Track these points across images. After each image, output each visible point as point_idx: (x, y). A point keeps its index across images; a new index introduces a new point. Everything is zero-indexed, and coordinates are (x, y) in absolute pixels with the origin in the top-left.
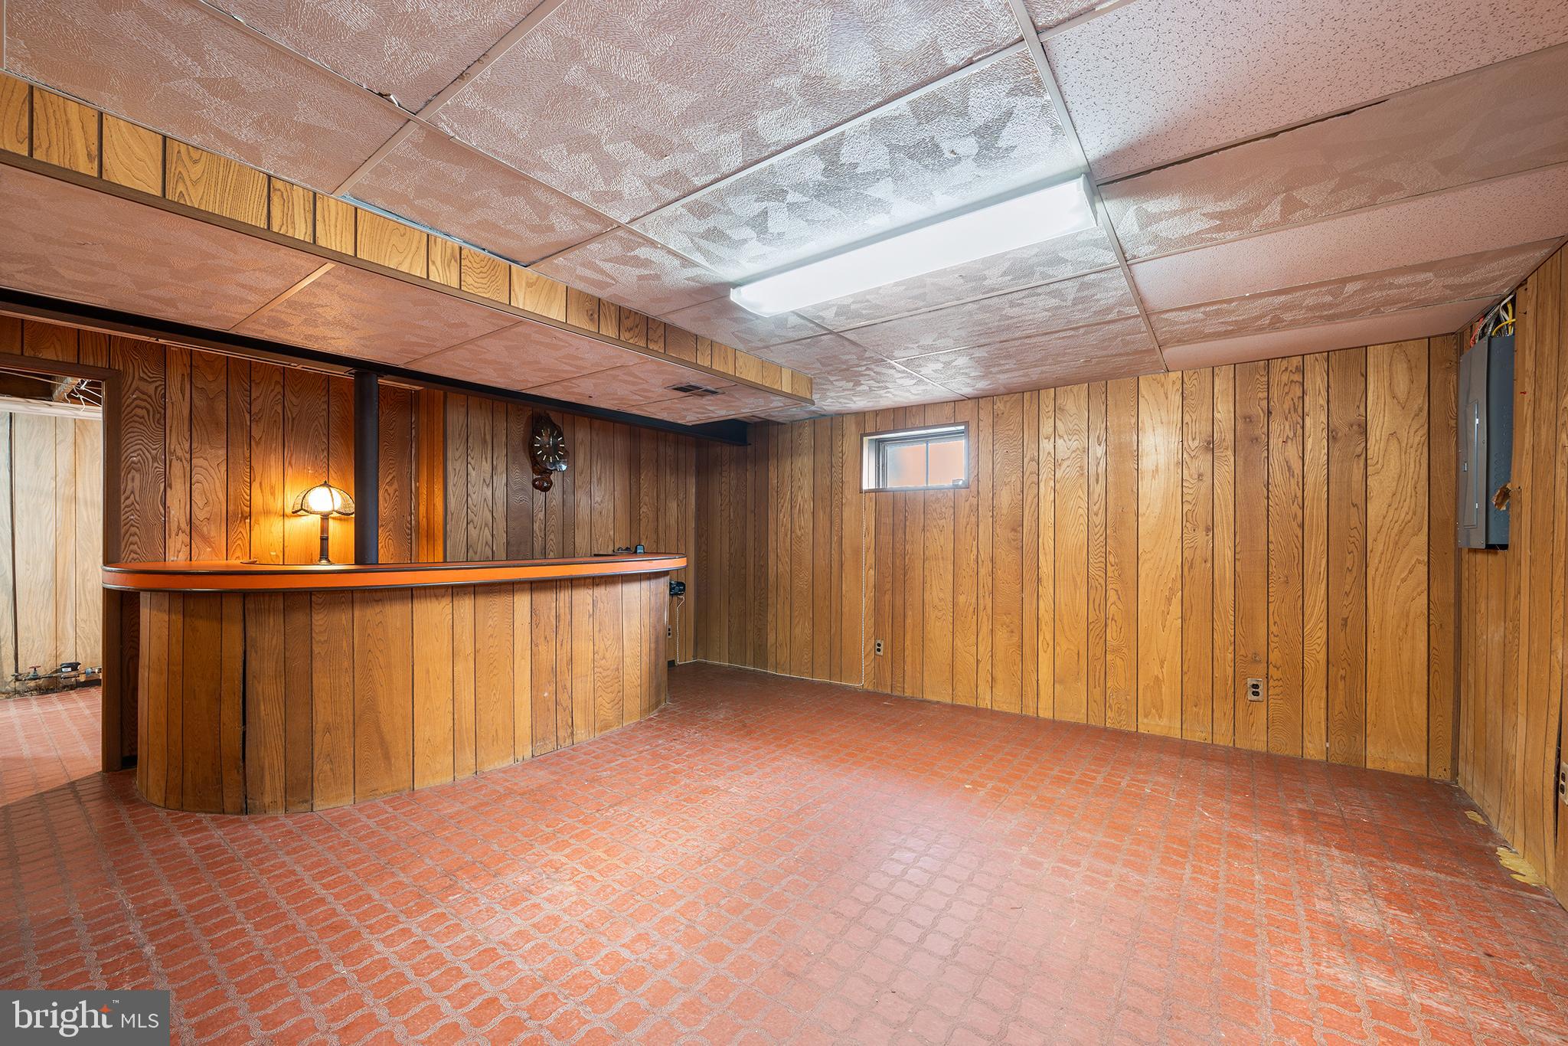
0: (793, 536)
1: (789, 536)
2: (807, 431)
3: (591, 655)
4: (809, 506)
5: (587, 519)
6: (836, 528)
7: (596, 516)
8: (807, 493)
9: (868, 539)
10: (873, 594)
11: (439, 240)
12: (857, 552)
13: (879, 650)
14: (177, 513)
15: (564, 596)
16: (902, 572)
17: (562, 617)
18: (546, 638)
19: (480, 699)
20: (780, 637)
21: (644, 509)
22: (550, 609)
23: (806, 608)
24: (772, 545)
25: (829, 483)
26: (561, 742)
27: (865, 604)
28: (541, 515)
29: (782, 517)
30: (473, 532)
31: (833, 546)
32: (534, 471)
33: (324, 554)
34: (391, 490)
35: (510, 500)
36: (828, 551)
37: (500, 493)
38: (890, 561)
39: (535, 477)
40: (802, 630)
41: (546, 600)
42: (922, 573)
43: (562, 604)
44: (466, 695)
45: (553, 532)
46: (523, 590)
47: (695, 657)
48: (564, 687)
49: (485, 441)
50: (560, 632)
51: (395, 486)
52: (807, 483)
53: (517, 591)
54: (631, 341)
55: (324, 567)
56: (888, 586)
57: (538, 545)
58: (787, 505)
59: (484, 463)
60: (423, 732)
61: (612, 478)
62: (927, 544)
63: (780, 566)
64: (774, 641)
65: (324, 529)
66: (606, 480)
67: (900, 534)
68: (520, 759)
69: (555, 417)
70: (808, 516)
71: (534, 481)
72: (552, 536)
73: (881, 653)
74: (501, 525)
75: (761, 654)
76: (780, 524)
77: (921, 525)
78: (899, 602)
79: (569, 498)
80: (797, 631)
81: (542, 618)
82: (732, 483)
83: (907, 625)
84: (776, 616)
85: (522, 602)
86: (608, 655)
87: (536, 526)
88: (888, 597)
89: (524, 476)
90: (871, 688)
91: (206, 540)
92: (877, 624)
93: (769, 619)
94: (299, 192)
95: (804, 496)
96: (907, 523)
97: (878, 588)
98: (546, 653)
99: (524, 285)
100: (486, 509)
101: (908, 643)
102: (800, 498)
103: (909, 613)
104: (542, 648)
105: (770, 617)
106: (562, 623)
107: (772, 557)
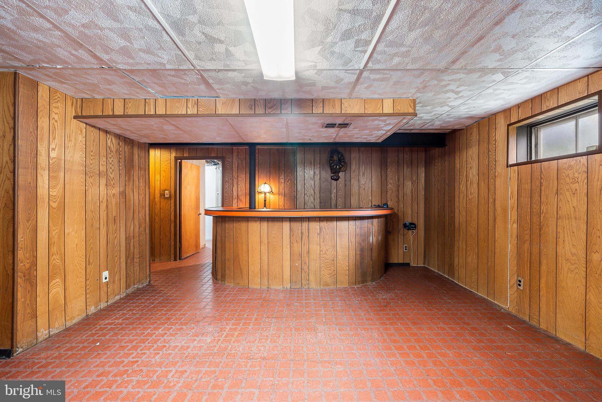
0: (468, 199)
1: (465, 199)
2: (475, 131)
3: (318, 252)
4: (475, 180)
5: (357, 192)
6: (491, 193)
7: (361, 191)
8: (474, 171)
9: (513, 202)
10: (516, 242)
11: (190, 100)
12: (505, 210)
13: (520, 285)
14: (235, 194)
15: (305, 225)
16: (538, 227)
17: (304, 233)
18: (297, 241)
19: (270, 260)
20: (460, 262)
21: (390, 186)
22: (299, 229)
23: (474, 246)
24: (457, 204)
25: (487, 163)
26: (303, 285)
27: (510, 248)
28: (335, 191)
29: (462, 187)
30: (307, 198)
31: (490, 205)
32: (331, 173)
33: (265, 206)
34: (288, 184)
35: (321, 185)
36: (486, 209)
37: (318, 182)
38: (528, 218)
39: (332, 175)
40: (472, 259)
41: (296, 225)
42: (555, 229)
43: (304, 228)
44: (265, 258)
45: (340, 197)
46: (286, 221)
47: (424, 263)
48: (305, 263)
49: (311, 163)
50: (304, 239)
51: (289, 182)
52: (474, 164)
53: (284, 221)
54: (272, 113)
55: (265, 209)
56: (527, 237)
57: (333, 203)
58: (464, 179)
59: (311, 171)
60: (251, 268)
61: (370, 172)
62: (560, 204)
63: (461, 218)
64: (457, 264)
65: (265, 197)
66: (367, 174)
67: (536, 197)
68: (285, 287)
69: (340, 149)
70: (475, 186)
71: (332, 177)
72: (340, 200)
73: (521, 288)
74: (318, 195)
75: (451, 271)
76: (461, 191)
77: (555, 189)
78: (535, 250)
79: (348, 183)
80: (469, 259)
81: (295, 233)
82: (439, 169)
83: (542, 271)
84: (458, 247)
85: (286, 225)
86: (328, 253)
87: (332, 195)
88: (526, 246)
89: (327, 174)
90: (514, 312)
91: (241, 200)
92: (519, 264)
93: (456, 250)
94: (152, 100)
95: (473, 173)
96: (543, 188)
97: (519, 237)
98: (297, 248)
99: (221, 104)
100: (311, 189)
101: (543, 285)
102: (471, 174)
103: (544, 261)
104: (295, 245)
105: (456, 248)
106: (304, 236)
107: (457, 211)
